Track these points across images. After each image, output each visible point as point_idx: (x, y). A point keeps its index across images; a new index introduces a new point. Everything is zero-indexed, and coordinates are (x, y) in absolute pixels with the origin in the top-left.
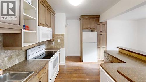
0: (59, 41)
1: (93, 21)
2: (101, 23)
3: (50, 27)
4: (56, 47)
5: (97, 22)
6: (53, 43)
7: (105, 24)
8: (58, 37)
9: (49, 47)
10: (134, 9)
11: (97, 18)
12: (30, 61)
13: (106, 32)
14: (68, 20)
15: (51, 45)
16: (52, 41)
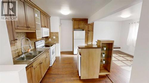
0: (54, 37)
1: (83, 22)
2: (89, 24)
3: (48, 27)
4: (52, 42)
5: (86, 24)
6: (50, 39)
7: (92, 25)
8: (53, 35)
9: (47, 42)
10: (104, 18)
11: (85, 20)
12: (38, 49)
13: (92, 31)
14: (61, 21)
15: (48, 41)
16: (49, 38)
